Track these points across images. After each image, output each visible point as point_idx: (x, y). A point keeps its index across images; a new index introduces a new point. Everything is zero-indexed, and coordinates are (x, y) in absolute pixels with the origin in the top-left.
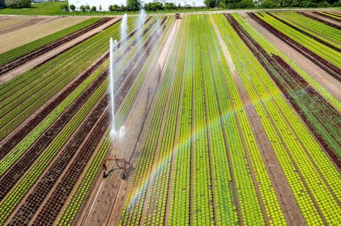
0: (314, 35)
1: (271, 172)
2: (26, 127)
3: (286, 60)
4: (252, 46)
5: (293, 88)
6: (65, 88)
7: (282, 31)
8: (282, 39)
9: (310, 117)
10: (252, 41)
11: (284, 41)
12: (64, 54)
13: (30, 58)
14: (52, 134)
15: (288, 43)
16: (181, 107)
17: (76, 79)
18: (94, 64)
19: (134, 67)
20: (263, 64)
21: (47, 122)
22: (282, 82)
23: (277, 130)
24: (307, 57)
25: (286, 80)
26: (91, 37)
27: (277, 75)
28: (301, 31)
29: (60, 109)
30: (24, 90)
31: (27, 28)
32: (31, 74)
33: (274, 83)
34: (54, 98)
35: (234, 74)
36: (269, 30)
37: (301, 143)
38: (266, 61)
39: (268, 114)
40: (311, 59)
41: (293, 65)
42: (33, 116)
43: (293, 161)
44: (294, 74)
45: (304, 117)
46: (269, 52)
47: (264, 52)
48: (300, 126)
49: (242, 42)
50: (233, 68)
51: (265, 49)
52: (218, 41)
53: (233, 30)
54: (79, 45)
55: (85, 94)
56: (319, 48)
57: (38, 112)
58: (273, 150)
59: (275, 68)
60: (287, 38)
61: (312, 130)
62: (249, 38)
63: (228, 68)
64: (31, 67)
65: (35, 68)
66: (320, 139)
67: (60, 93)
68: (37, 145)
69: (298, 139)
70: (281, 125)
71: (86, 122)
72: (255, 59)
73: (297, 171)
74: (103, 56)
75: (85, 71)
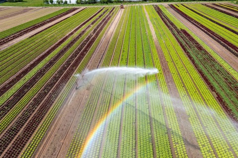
0: (210, 18)
1: (169, 87)
2: (28, 68)
3: (189, 32)
4: (169, 24)
5: (190, 47)
6: (50, 48)
7: (190, 16)
8: (188, 20)
9: (197, 61)
10: (169, 21)
11: (190, 21)
12: (48, 30)
13: (26, 32)
14: (44, 71)
15: (192, 23)
16: (121, 57)
17: (56, 43)
18: (67, 35)
19: (93, 37)
20: (174, 35)
21: (41, 65)
22: (184, 43)
23: (176, 68)
24: (202, 30)
25: (186, 43)
26: (64, 19)
27: (181, 40)
28: (202, 16)
29: (48, 58)
30: (24, 49)
31: (22, 15)
32: (28, 41)
33: (179, 45)
34: (44, 53)
35: (155, 40)
36: (181, 15)
37: (189, 74)
38: (176, 33)
39: (173, 60)
40: (205, 32)
41: (193, 35)
42: (32, 63)
43: (183, 82)
44: (192, 39)
45: (193, 62)
46: (179, 28)
47: (175, 28)
48: (190, 66)
49: (162, 22)
50: (155, 37)
51: (177, 26)
52: (147, 21)
53: (158, 15)
54: (57, 24)
55: (62, 51)
56: (211, 25)
57: (34, 60)
58: (172, 77)
59: (181, 37)
60: (192, 19)
61: (196, 67)
62: (168, 20)
63: (151, 37)
64: (28, 37)
65: (30, 37)
66: (200, 72)
67: (47, 51)
68: (36, 76)
69: (188, 72)
70: (179, 65)
71: (64, 65)
72: (170, 32)
73: (184, 86)
74: (73, 30)
75: (62, 39)
